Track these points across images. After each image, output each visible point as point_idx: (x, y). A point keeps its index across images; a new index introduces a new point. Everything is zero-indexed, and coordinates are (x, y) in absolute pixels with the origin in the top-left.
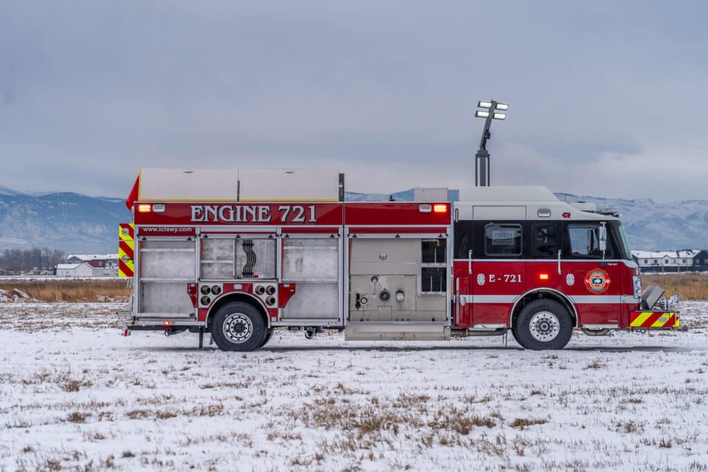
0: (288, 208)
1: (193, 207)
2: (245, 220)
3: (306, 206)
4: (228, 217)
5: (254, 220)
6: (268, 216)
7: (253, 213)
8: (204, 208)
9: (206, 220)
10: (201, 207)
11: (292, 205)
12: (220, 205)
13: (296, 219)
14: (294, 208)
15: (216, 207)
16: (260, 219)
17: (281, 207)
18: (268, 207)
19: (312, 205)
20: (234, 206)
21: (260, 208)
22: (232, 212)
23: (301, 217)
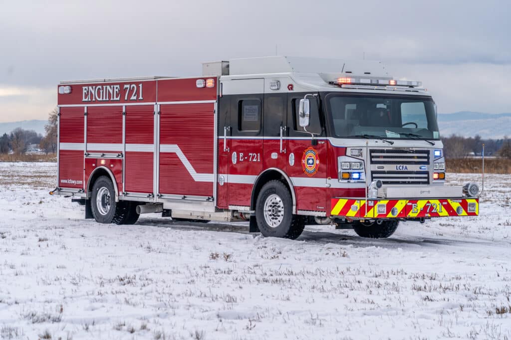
0: (128, 86)
1: (84, 88)
2: (107, 99)
3: (137, 84)
4: (99, 97)
5: (112, 99)
6: (119, 94)
7: (111, 91)
8: (88, 88)
9: (90, 100)
10: (87, 88)
11: (131, 83)
12: (96, 85)
13: (133, 98)
14: (132, 86)
15: (94, 87)
16: (115, 99)
17: (126, 86)
18: (118, 86)
19: (140, 82)
20: (102, 85)
21: (115, 86)
22: (101, 91)
23: (134, 96)
